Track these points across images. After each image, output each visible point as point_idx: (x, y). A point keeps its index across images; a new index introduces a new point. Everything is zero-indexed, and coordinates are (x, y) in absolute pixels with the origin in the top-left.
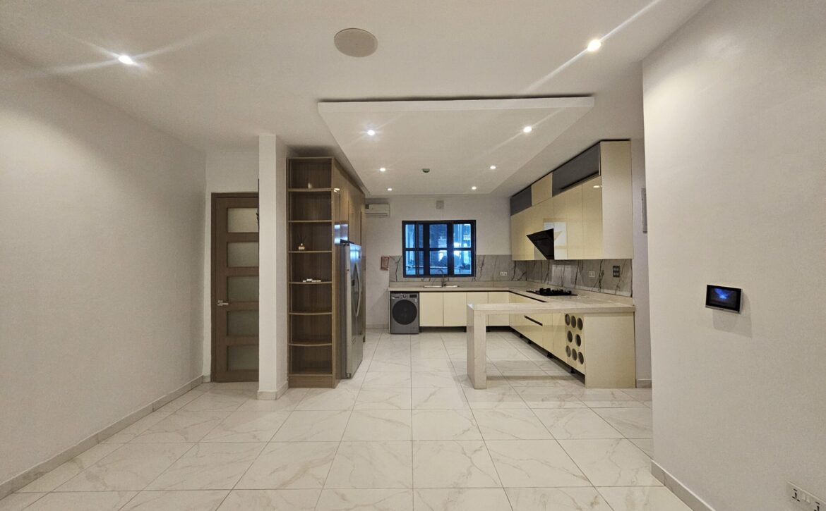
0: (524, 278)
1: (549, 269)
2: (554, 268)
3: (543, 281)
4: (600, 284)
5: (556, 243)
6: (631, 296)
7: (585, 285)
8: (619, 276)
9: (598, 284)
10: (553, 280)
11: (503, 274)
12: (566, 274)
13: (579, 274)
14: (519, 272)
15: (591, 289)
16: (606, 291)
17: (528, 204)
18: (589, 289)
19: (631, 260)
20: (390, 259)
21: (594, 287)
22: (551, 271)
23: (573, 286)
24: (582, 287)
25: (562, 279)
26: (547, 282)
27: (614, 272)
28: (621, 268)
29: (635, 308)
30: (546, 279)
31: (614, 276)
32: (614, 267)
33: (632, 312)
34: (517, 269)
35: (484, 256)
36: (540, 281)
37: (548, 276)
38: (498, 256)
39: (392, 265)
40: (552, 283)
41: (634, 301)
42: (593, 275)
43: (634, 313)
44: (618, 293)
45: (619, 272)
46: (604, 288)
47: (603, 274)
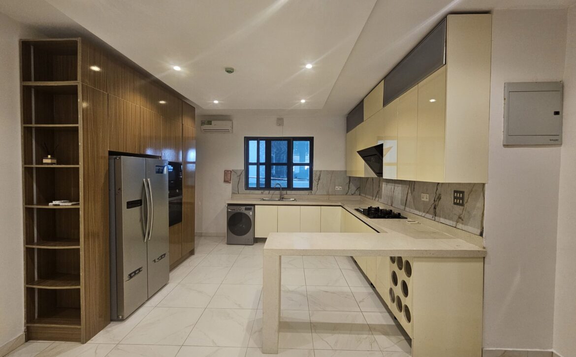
0: (357, 193)
1: (379, 187)
2: (384, 185)
3: (374, 198)
4: (434, 210)
5: (386, 160)
6: (481, 234)
7: (416, 209)
8: (462, 205)
9: (432, 210)
10: (382, 197)
11: (338, 188)
12: (396, 193)
13: (410, 195)
14: (353, 188)
15: (423, 214)
16: (442, 220)
17: (361, 120)
18: (421, 214)
19: (484, 185)
20: (233, 173)
21: (427, 213)
22: (381, 189)
23: (402, 207)
24: (412, 210)
25: (392, 199)
26: (377, 199)
27: (455, 198)
28: (466, 194)
29: (486, 252)
30: (376, 196)
31: (455, 203)
32: (455, 192)
33: (481, 257)
34: (351, 184)
35: (321, 171)
36: (371, 197)
37: (378, 194)
38: (333, 172)
39: (234, 178)
40: (382, 200)
41: (484, 242)
42: (425, 198)
43: (484, 258)
44: (460, 226)
45: (462, 199)
46: (440, 217)
47: (439, 198)
